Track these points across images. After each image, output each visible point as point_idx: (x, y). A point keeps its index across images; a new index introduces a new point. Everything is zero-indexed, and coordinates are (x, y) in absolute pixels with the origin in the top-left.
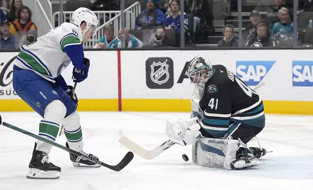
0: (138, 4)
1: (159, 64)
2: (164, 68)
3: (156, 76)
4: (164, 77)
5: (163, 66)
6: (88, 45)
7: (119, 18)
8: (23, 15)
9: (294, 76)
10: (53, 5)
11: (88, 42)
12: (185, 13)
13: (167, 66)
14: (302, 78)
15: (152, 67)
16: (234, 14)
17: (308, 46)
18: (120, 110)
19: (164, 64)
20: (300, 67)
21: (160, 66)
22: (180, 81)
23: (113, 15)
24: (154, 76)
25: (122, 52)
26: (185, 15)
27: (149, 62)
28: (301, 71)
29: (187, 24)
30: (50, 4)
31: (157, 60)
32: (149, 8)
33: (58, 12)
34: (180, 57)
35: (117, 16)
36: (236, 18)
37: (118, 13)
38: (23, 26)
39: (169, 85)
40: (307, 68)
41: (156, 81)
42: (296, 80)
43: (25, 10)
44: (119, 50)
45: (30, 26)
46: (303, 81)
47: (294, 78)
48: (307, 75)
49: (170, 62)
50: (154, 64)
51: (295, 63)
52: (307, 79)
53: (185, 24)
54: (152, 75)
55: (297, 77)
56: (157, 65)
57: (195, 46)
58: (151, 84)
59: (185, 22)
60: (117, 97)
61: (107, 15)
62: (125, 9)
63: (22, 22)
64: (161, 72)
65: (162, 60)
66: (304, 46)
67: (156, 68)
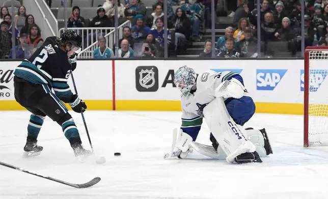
0: (129, 22)
1: (147, 71)
2: (151, 74)
3: (144, 82)
4: (151, 82)
5: (150, 73)
6: (88, 55)
7: (113, 33)
8: (32, 31)
9: (258, 81)
10: (59, 22)
11: (88, 53)
12: (168, 29)
13: (153, 73)
14: (264, 84)
15: (141, 74)
16: (208, 31)
17: (269, 57)
18: (114, 109)
19: (151, 72)
20: (263, 75)
21: (147, 73)
22: (164, 85)
23: (109, 31)
24: (142, 82)
25: (116, 61)
26: (168, 31)
27: (138, 70)
28: (264, 78)
29: (170, 38)
30: (57, 22)
31: (145, 68)
32: (139, 24)
33: (63, 29)
34: (164, 66)
35: (111, 32)
36: (210, 34)
37: (113, 29)
38: (32, 41)
39: (155, 89)
40: (268, 75)
41: (144, 85)
42: (260, 85)
43: (34, 28)
44: (113, 60)
45: (39, 41)
46: (265, 86)
47: (258, 83)
48: (268, 81)
49: (156, 70)
50: (143, 71)
51: (258, 71)
52: (268, 84)
53: (168, 39)
54: (141, 80)
55: (260, 82)
56: (145, 72)
57: (177, 57)
58: (140, 88)
59: (169, 37)
60: (112, 99)
61: (104, 31)
62: (119, 26)
63: (32, 37)
64: (148, 78)
65: (149, 68)
66: (266, 57)
67: (144, 75)
